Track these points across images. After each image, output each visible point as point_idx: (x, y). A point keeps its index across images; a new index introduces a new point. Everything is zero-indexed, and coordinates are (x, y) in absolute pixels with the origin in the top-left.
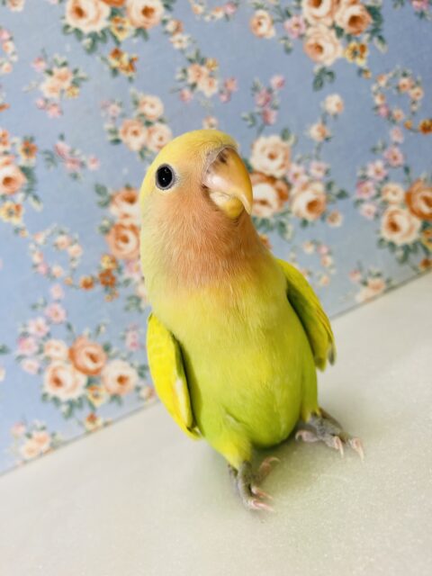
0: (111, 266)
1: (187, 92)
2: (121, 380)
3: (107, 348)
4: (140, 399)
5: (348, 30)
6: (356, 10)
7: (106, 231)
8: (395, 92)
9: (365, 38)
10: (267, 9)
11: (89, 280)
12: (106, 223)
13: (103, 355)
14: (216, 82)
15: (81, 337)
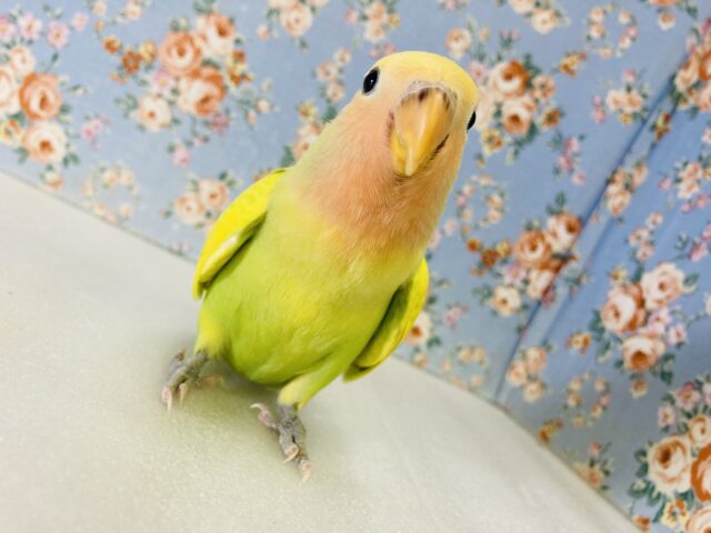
0: (147, 56)
1: (355, 16)
2: (45, 145)
3: (64, 109)
4: (42, 177)
5: (504, 119)
6: (524, 115)
7: (175, 28)
8: (482, 198)
9: (508, 139)
10: (473, 37)
11: (117, 44)
12: (183, 23)
13: (55, 110)
14: (382, 37)
15: (55, 76)
